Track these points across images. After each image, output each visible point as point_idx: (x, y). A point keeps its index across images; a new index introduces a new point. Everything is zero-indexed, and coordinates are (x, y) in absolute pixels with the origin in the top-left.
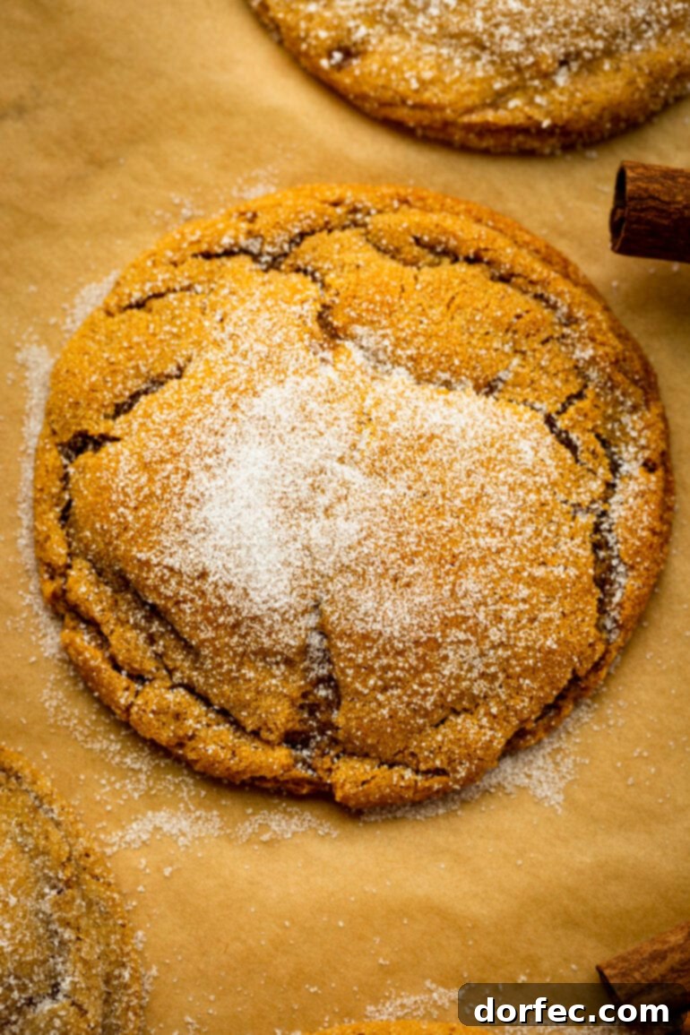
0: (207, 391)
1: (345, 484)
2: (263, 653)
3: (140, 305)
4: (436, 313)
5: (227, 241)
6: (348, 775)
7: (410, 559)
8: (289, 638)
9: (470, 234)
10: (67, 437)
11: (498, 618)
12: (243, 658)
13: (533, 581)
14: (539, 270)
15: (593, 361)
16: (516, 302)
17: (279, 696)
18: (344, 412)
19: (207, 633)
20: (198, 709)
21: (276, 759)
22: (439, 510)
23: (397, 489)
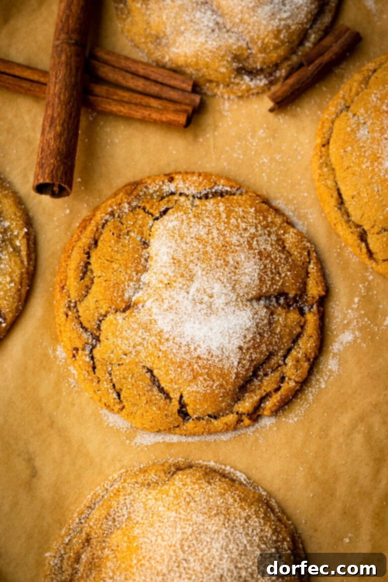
0: (160, 354)
1: (198, 290)
2: (270, 323)
3: (119, 395)
4: (115, 266)
5: (88, 359)
6: (314, 290)
7: (227, 263)
8: (263, 312)
9: (77, 257)
10: (181, 419)
11: (246, 229)
12: (272, 332)
13: (228, 217)
14: (92, 227)
15: (129, 203)
16: (107, 236)
17: (286, 318)
18: (166, 294)
19: (264, 347)
20: (294, 352)
21: (311, 318)
22: (206, 253)
23: (198, 270)
